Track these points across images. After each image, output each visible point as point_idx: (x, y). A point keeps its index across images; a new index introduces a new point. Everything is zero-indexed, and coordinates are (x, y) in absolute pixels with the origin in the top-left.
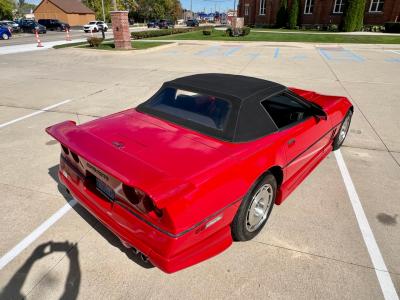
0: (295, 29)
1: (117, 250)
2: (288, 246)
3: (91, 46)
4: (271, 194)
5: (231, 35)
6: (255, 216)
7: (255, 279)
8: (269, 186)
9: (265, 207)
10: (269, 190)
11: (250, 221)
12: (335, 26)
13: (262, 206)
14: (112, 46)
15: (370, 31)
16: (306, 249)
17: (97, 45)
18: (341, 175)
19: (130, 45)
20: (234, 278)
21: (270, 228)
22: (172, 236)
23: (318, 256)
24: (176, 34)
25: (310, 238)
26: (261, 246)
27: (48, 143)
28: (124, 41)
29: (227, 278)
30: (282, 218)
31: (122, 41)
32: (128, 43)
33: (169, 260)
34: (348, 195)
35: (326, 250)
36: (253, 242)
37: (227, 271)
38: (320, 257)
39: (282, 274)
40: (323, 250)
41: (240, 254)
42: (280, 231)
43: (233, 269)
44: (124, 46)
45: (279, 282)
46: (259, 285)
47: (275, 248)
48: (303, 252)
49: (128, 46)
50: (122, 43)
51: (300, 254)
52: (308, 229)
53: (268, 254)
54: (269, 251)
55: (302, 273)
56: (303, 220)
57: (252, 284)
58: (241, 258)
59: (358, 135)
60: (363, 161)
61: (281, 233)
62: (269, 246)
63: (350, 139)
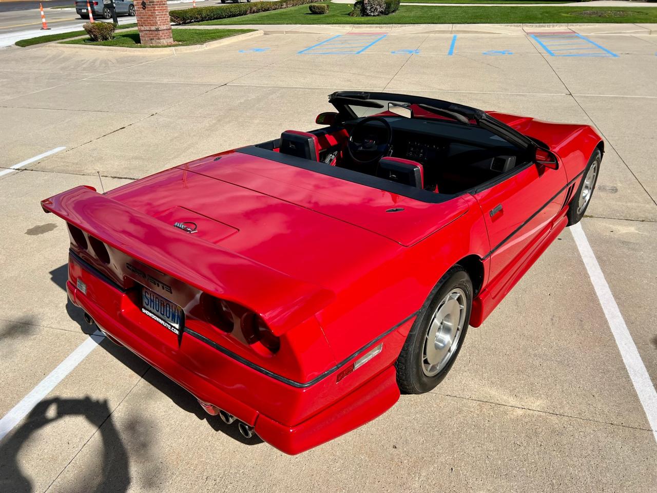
3: (93, 40)
4: (464, 307)
5: (364, 13)
6: (437, 347)
7: (442, 459)
8: (459, 292)
9: (454, 330)
10: (459, 300)
11: (429, 356)
13: (447, 330)
18: (585, 269)
19: (171, 37)
20: (405, 460)
21: (463, 368)
22: (296, 386)
23: (553, 414)
24: (257, 12)
25: (536, 384)
26: (449, 401)
27: (31, 232)
28: (157, 30)
29: (392, 459)
30: (484, 349)
31: (153, 28)
32: (166, 33)
33: (291, 431)
34: (599, 304)
35: (565, 403)
36: (434, 395)
37: (391, 447)
38: (557, 415)
39: (490, 448)
40: (561, 403)
41: (414, 417)
42: (483, 374)
43: (403, 443)
44: (159, 39)
45: (487, 462)
46: (452, 469)
47: (475, 404)
48: (525, 407)
49: (168, 38)
50: (154, 33)
51: (520, 412)
52: (531, 367)
53: (463, 415)
54: (464, 409)
55: (525, 444)
56: (521, 352)
57: (439, 468)
58: (416, 424)
59: (612, 195)
60: (623, 242)
61: (484, 377)
62: (464, 400)
63: (598, 203)
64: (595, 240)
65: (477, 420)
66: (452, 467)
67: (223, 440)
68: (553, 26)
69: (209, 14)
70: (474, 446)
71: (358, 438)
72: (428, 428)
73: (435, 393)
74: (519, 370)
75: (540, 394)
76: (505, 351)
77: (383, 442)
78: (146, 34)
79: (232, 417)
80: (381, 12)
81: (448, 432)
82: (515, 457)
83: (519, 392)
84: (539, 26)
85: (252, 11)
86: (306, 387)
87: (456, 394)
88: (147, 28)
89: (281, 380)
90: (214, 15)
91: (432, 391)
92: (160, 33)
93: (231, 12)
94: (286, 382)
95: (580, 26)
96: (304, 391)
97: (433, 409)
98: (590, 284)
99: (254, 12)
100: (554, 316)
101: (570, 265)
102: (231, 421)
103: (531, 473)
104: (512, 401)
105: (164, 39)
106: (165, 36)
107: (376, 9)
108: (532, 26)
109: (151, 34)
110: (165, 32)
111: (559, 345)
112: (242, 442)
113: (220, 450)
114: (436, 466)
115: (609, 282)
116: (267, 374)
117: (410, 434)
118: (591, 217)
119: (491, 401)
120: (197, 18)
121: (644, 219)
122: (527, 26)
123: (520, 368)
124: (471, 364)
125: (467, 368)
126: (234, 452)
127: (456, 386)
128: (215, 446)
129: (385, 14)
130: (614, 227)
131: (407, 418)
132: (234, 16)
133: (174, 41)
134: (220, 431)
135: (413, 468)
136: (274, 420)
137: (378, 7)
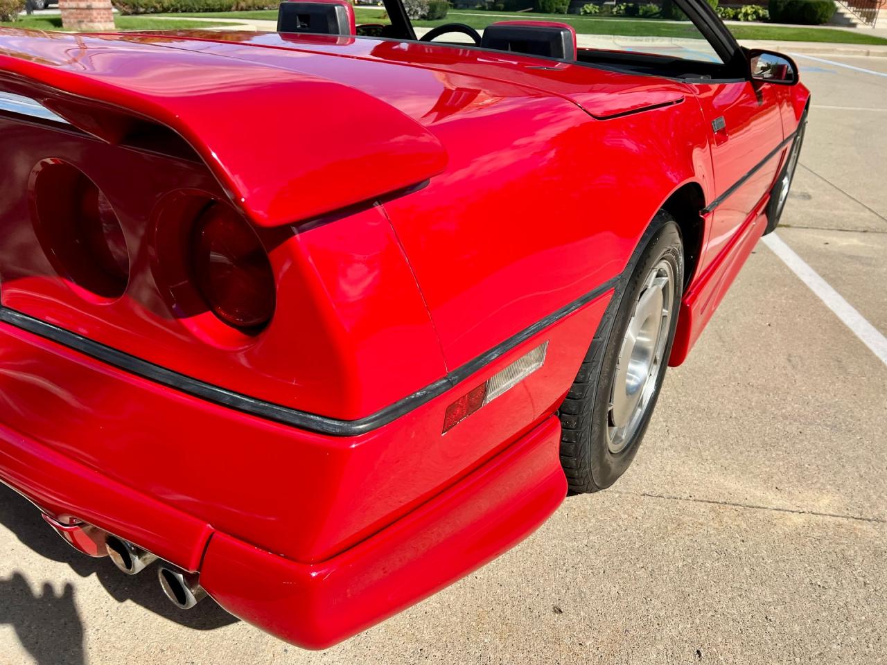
4: (669, 312)
8: (668, 273)
9: (652, 356)
10: (665, 292)
13: (643, 355)
15: (736, 17)
18: (808, 289)
19: (111, 21)
20: (588, 638)
21: (659, 444)
22: (330, 429)
23: (861, 519)
24: (247, 10)
25: (807, 466)
26: (651, 506)
28: (89, 8)
29: (558, 640)
30: (688, 410)
31: (83, 5)
32: (104, 14)
33: (314, 574)
34: (855, 337)
35: (875, 497)
36: (617, 495)
37: (550, 612)
38: (869, 520)
39: (765, 597)
40: (868, 498)
41: (585, 542)
42: (700, 452)
43: (575, 601)
44: (92, 21)
45: (769, 629)
46: (698, 652)
47: (703, 508)
48: (805, 510)
49: (106, 21)
50: (84, 12)
51: (799, 520)
52: (786, 437)
53: (689, 532)
54: (686, 519)
55: (835, 584)
56: (758, 412)
57: (670, 652)
58: (593, 557)
59: (807, 202)
60: (850, 257)
61: (704, 457)
62: (680, 502)
63: (790, 211)
64: (806, 254)
65: (719, 540)
66: (697, 647)
67: (136, 623)
68: (653, 40)
69: (174, 3)
70: (730, 595)
71: (469, 595)
72: (622, 563)
73: (618, 492)
74: (764, 444)
75: (822, 484)
76: (727, 412)
77: (528, 600)
78: (72, 14)
79: (140, 553)
80: (423, 17)
81: (666, 569)
82: (824, 614)
83: (781, 482)
84: (636, 40)
85: (240, 8)
86: (361, 432)
87: (659, 491)
88: (73, 4)
89: (279, 417)
90: (182, 6)
91: (611, 488)
92: (94, 13)
93: (208, 5)
94: (297, 422)
95: (686, 41)
96: (353, 446)
97: (621, 523)
98: (826, 310)
99: (242, 9)
100: (790, 355)
101: (785, 286)
102: (139, 564)
103: (871, 645)
104: (774, 499)
105: (100, 22)
106: (101, 18)
107: (416, 12)
108: (627, 39)
109: (80, 14)
110: (102, 12)
111: (820, 400)
112: (186, 625)
113: (123, 648)
114: (661, 647)
115: (856, 306)
116: (233, 407)
117: (586, 577)
118: (787, 226)
119: (734, 502)
120: (155, 8)
121: (866, 229)
122: (619, 39)
123: (766, 439)
124: (671, 436)
125: (667, 444)
126: (162, 651)
127: (657, 476)
128: (113, 639)
129: (428, 20)
130: (828, 239)
131: (571, 545)
132: (213, 10)
133: (116, 27)
134: (129, 602)
135: (611, 658)
136: (259, 547)
137: (419, 9)
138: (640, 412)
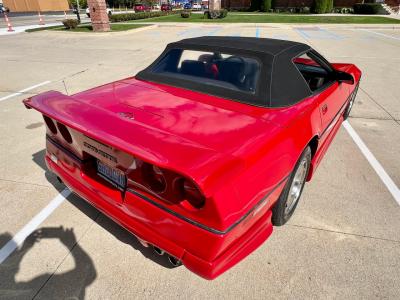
0: (270, 11)
1: (129, 247)
2: (326, 227)
3: (67, 29)
4: (306, 169)
5: (209, 17)
6: (292, 195)
7: (302, 271)
8: (305, 160)
9: (299, 184)
10: (305, 165)
11: (288, 202)
12: (307, 9)
14: (90, 29)
15: (340, 12)
16: (348, 230)
17: (73, 28)
18: (356, 145)
22: (216, 232)
23: (364, 236)
26: (298, 229)
27: (29, 127)
28: (102, 23)
30: (311, 195)
31: (99, 22)
32: (107, 25)
35: (370, 229)
37: (267, 264)
38: (367, 237)
40: (367, 229)
43: (274, 260)
44: (102, 28)
46: (310, 278)
48: (346, 232)
50: (100, 25)
55: (353, 259)
57: (301, 278)
61: (316, 213)
63: (354, 109)
68: (306, 25)
72: (288, 249)
73: (288, 225)
76: (324, 196)
77: (261, 260)
78: (96, 25)
80: (218, 17)
85: (151, 16)
86: (224, 233)
87: (301, 224)
88: (96, 22)
91: (286, 223)
93: (140, 17)
94: (208, 230)
95: (320, 25)
97: (288, 235)
100: (347, 174)
104: (337, 229)
105: (105, 28)
107: (216, 15)
108: (296, 24)
114: (299, 276)
115: (373, 153)
117: (277, 253)
118: (352, 117)
119: (324, 229)
121: (381, 118)
122: (293, 24)
125: (303, 207)
127: (300, 219)
130: (366, 123)
133: (110, 29)
138: (295, 200)
